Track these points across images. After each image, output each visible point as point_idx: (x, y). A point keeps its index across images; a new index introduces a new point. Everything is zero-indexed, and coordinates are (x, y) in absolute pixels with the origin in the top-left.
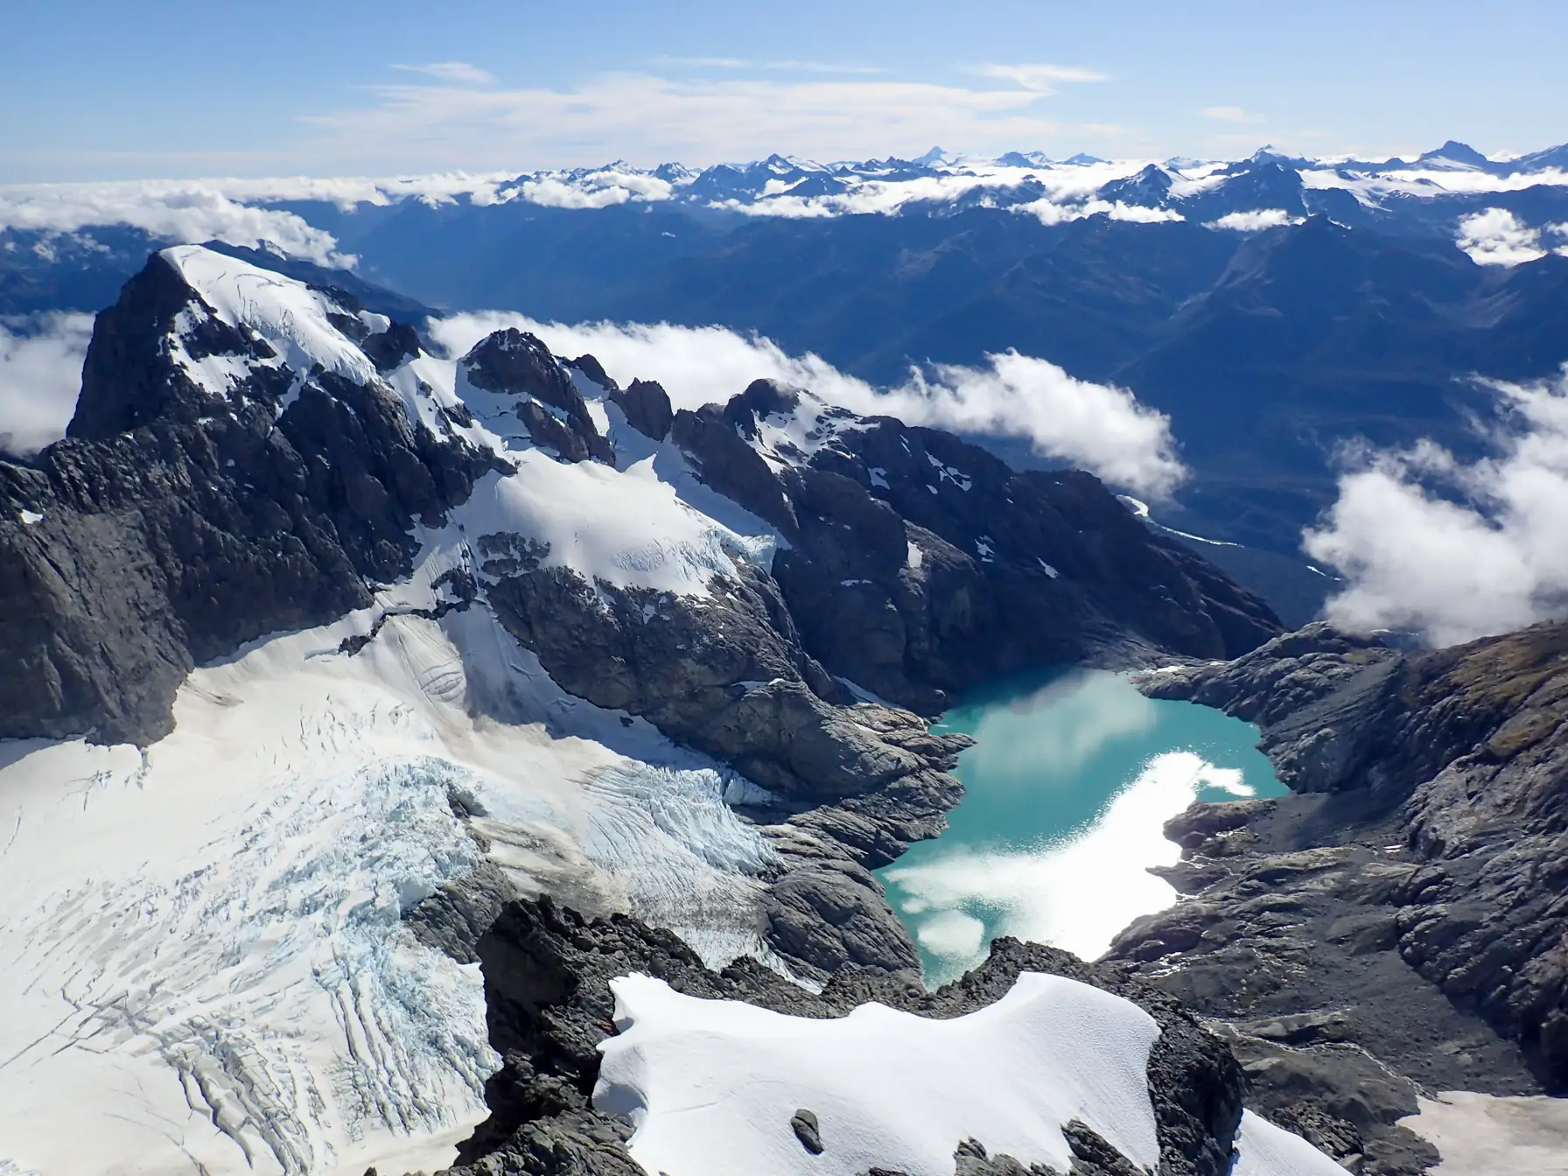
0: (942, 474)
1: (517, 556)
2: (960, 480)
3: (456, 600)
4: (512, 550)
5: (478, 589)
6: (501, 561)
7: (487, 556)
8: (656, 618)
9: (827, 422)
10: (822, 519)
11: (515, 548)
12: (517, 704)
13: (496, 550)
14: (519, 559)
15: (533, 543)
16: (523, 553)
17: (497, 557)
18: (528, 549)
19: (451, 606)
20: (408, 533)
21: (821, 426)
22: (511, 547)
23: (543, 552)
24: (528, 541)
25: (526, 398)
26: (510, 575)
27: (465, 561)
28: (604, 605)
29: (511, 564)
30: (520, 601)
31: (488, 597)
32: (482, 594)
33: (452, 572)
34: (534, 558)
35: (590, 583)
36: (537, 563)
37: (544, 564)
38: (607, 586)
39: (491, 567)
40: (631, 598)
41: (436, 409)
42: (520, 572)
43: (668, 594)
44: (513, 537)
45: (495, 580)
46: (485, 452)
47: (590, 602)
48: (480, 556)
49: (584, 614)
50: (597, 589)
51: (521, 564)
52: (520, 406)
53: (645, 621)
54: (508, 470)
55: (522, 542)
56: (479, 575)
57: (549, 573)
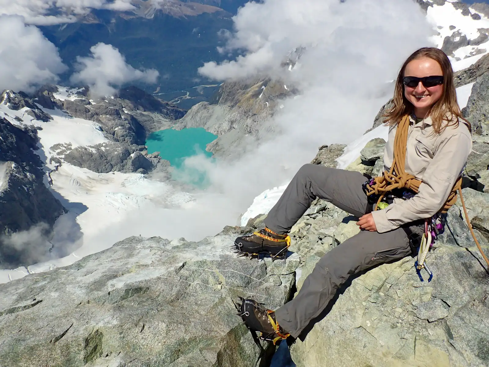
1: (64, 148)
3: (58, 164)
4: (62, 148)
5: (60, 160)
6: (61, 152)
7: (55, 152)
8: (106, 150)
11: (62, 147)
12: (94, 179)
13: (57, 149)
14: (65, 149)
15: (66, 144)
16: (65, 147)
17: (59, 151)
19: (58, 166)
22: (60, 147)
23: (70, 145)
24: (64, 144)
25: (26, 108)
26: (66, 153)
27: (52, 155)
28: (94, 151)
29: (64, 151)
30: (74, 158)
31: (64, 161)
32: (62, 161)
33: (51, 158)
34: (69, 147)
35: (87, 147)
36: (71, 148)
37: (73, 147)
38: (91, 147)
39: (58, 154)
40: (98, 147)
41: (14, 119)
42: (68, 152)
43: (104, 143)
44: (59, 145)
45: (63, 156)
46: (32, 126)
47: (90, 151)
48: (54, 152)
49: (91, 155)
50: (89, 148)
51: (67, 150)
52: (26, 111)
53: (104, 151)
54: (40, 129)
55: (62, 145)
56: (58, 157)
57: (76, 149)
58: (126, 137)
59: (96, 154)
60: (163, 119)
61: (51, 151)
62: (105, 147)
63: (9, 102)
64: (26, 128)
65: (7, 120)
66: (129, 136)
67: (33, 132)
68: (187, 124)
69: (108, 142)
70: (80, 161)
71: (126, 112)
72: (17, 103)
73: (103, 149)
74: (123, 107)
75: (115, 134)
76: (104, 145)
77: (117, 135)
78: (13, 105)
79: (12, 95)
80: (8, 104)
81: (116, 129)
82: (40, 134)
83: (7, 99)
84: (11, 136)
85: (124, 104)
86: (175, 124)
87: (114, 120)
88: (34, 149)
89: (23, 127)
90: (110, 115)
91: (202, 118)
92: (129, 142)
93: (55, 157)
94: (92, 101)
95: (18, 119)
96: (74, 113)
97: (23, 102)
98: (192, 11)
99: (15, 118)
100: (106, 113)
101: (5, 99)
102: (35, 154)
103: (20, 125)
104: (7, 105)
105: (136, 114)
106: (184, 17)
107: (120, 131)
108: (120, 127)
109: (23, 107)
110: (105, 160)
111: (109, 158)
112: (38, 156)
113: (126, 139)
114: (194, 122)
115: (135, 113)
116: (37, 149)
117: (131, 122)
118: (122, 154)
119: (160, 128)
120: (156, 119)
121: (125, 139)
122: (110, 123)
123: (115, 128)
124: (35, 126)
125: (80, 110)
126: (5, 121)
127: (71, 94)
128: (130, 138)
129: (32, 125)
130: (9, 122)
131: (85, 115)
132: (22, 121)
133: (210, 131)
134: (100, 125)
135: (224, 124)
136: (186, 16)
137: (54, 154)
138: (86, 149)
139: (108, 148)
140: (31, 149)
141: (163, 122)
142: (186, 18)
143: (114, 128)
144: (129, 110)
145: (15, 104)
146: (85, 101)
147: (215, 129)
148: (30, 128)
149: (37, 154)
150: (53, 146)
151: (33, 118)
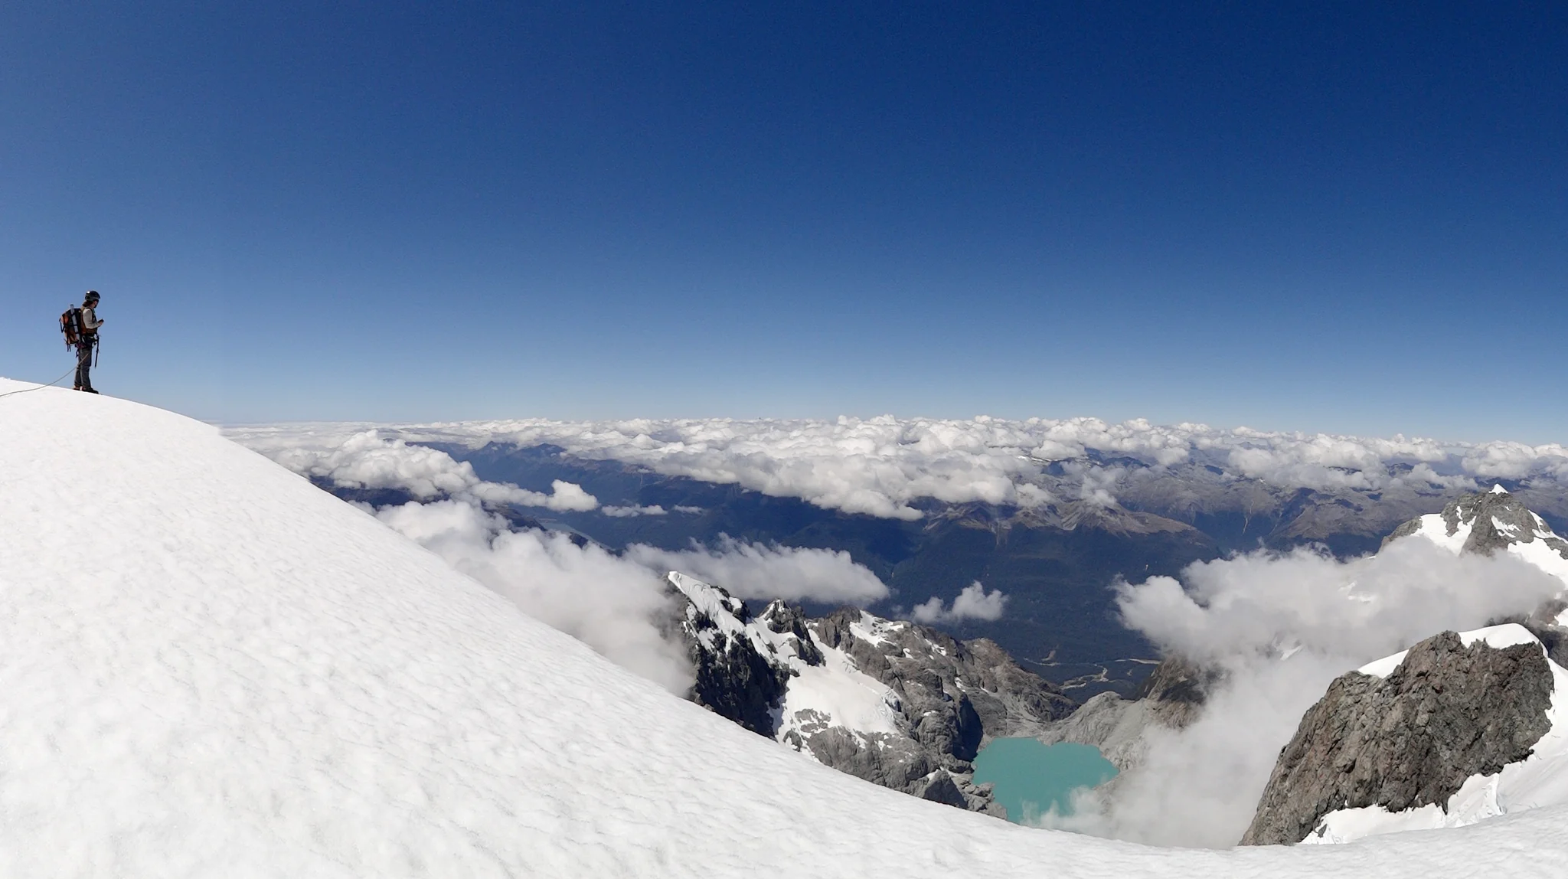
0: (933, 649)
1: (816, 721)
2: (940, 650)
3: (795, 747)
4: (813, 719)
5: (802, 740)
6: (809, 725)
7: (801, 722)
8: (885, 749)
9: (877, 626)
10: (908, 682)
11: (814, 716)
13: (804, 719)
14: (817, 723)
15: (822, 714)
16: (819, 720)
17: (806, 722)
18: (820, 717)
20: (768, 712)
21: (876, 628)
22: (811, 716)
23: (828, 718)
24: (819, 713)
25: (792, 635)
26: (816, 732)
27: (793, 726)
28: (862, 744)
29: (813, 726)
30: (823, 746)
31: (808, 744)
32: (804, 743)
33: (789, 732)
34: (825, 722)
35: (853, 733)
36: (827, 724)
37: (830, 725)
38: (860, 734)
39: (804, 728)
40: (873, 739)
41: (765, 646)
42: (820, 730)
43: (887, 734)
44: (811, 711)
45: (808, 735)
46: (786, 666)
47: (856, 743)
48: (798, 723)
49: (855, 750)
50: (857, 736)
51: (820, 726)
52: (790, 639)
53: (881, 749)
54: (796, 675)
55: (816, 713)
56: (801, 733)
57: (834, 730)
58: (938, 735)
59: (864, 751)
60: (1026, 714)
61: (795, 720)
62: (885, 742)
63: (772, 618)
64: (774, 666)
65: (752, 643)
66: (945, 735)
67: (782, 676)
68: (1067, 733)
69: (895, 734)
70: (832, 755)
71: (959, 685)
72: (782, 622)
73: (881, 744)
74: (956, 676)
75: (921, 724)
76: (886, 737)
77: (924, 725)
78: (775, 623)
79: (781, 609)
80: (770, 620)
81: (926, 714)
82: (792, 682)
83: (771, 612)
84: (746, 669)
85: (960, 670)
86: (1046, 729)
87: (928, 695)
88: (771, 705)
89: (771, 662)
90: (925, 684)
91: (1101, 725)
92: (941, 746)
93: (796, 731)
94: (908, 651)
95: (772, 648)
96: (864, 664)
97: (791, 623)
98: (1141, 525)
99: (768, 645)
100: (918, 679)
101: (768, 612)
102: (768, 715)
103: (769, 658)
104: (767, 622)
105: (976, 694)
106: (1125, 532)
107: (931, 719)
108: (934, 712)
109: (788, 630)
110: (877, 769)
111: (885, 768)
112: (772, 719)
113: (937, 739)
114: (1082, 733)
115: (973, 692)
116: (777, 706)
117: (958, 706)
118: (911, 766)
119: (1013, 732)
120: (1012, 712)
121: (934, 738)
122: (918, 700)
123: (925, 712)
124: (790, 668)
125: (875, 662)
126: (748, 644)
127: (879, 630)
128: (946, 739)
129: (786, 663)
130: (753, 647)
131: (880, 672)
132: (776, 652)
133: (1108, 757)
134: (900, 699)
135: (1135, 745)
136: (1128, 532)
137: (797, 727)
138: (850, 736)
139: (890, 747)
140: (768, 703)
141: (1024, 721)
142: (1128, 535)
143: (923, 710)
144: (965, 684)
145: (780, 623)
146: (895, 647)
147: (1118, 753)
148: (781, 668)
149: (771, 715)
150: (801, 710)
151: (795, 653)
